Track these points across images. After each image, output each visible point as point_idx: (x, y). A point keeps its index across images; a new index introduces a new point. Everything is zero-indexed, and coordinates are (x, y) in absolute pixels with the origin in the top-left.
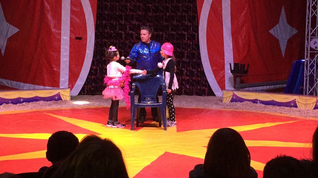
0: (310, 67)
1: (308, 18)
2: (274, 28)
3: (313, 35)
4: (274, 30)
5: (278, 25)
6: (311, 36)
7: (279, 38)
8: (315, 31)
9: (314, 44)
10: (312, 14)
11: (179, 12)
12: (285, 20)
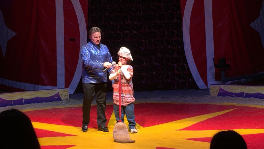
4: (255, 24)
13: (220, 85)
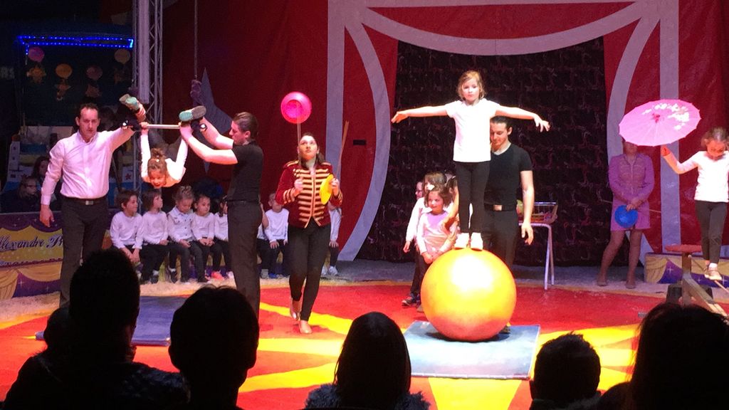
11: (569, 85)
13: (667, 256)
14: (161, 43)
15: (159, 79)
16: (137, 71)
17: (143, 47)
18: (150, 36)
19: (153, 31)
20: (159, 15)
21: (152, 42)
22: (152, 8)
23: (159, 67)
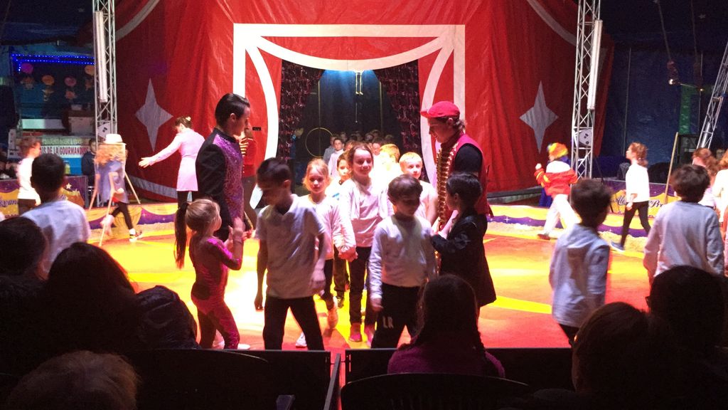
0: (579, 170)
1: (577, 101)
2: (528, 112)
3: (584, 125)
4: (527, 116)
5: (532, 109)
6: (581, 126)
7: (534, 126)
8: (586, 120)
9: (585, 137)
10: (582, 95)
12: (543, 102)
14: (114, 59)
15: (113, 85)
16: (98, 79)
17: (101, 62)
18: (106, 55)
19: (108, 51)
20: (112, 39)
21: (107, 58)
22: (106, 34)
23: (113, 75)
